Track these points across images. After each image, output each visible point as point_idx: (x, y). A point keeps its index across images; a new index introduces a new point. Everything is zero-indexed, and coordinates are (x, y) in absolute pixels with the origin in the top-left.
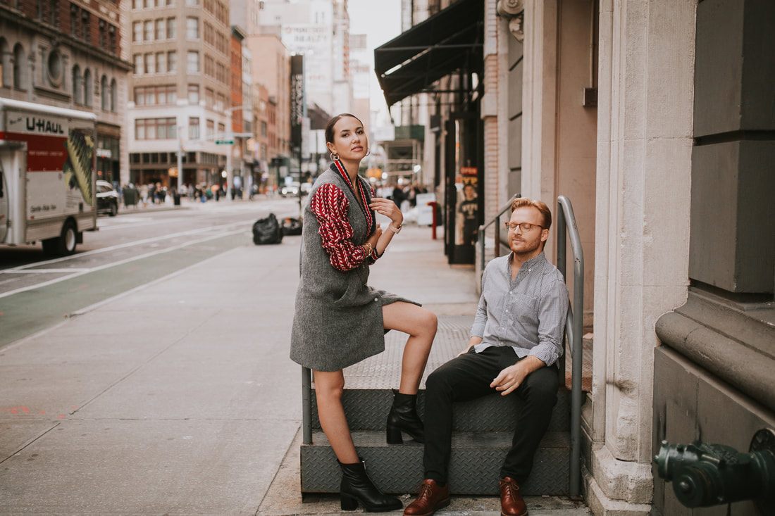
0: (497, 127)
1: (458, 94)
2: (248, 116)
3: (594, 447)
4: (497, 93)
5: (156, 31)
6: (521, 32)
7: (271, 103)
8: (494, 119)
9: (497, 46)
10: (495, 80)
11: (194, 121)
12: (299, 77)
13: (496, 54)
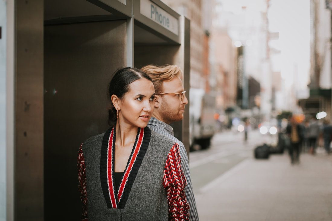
2: (212, 82)
7: (226, 74)
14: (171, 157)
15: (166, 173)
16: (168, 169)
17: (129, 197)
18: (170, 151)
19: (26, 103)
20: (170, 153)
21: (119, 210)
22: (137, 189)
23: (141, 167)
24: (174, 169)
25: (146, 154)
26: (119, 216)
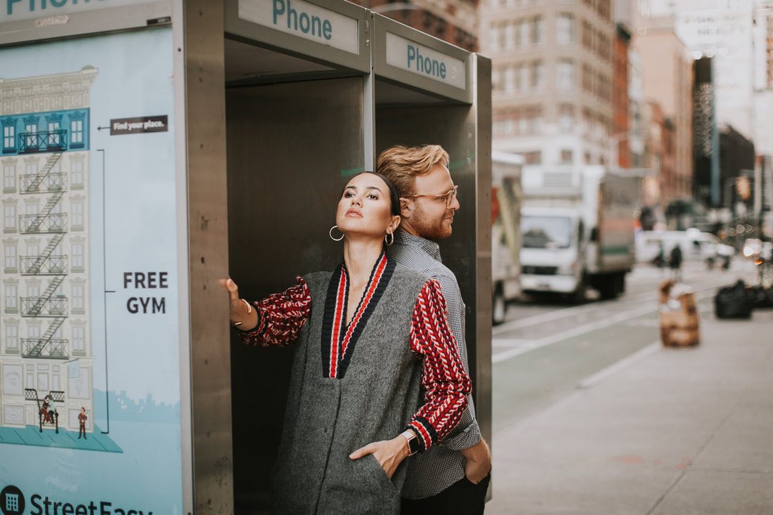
2: (636, 145)
5: (517, 37)
7: (668, 126)
11: (567, 155)
12: (706, 86)
14: (423, 300)
15: (415, 326)
16: (418, 319)
17: (351, 360)
18: (421, 292)
19: (203, 218)
20: (420, 294)
21: (338, 381)
22: (362, 348)
23: (372, 316)
24: (427, 320)
25: (382, 298)
26: (337, 389)
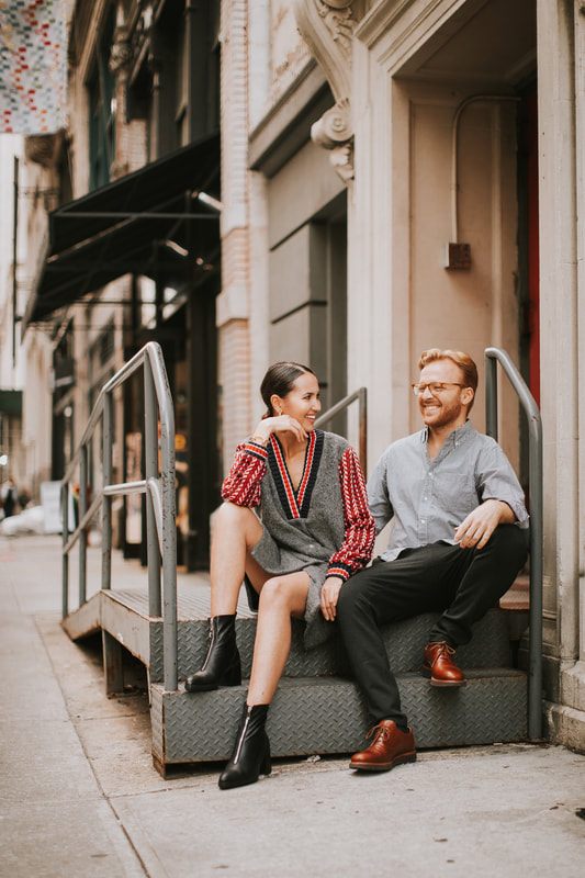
0: (248, 336)
1: (128, 309)
3: (563, 667)
4: (249, 285)
6: (349, 166)
8: (243, 323)
9: (248, 216)
10: (243, 265)
13: (246, 228)
